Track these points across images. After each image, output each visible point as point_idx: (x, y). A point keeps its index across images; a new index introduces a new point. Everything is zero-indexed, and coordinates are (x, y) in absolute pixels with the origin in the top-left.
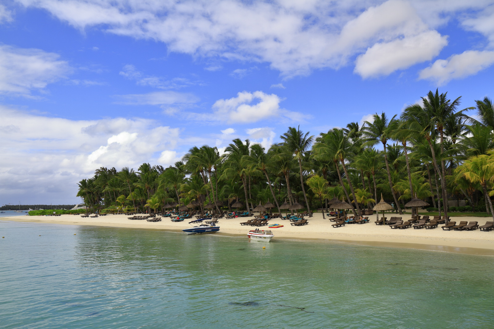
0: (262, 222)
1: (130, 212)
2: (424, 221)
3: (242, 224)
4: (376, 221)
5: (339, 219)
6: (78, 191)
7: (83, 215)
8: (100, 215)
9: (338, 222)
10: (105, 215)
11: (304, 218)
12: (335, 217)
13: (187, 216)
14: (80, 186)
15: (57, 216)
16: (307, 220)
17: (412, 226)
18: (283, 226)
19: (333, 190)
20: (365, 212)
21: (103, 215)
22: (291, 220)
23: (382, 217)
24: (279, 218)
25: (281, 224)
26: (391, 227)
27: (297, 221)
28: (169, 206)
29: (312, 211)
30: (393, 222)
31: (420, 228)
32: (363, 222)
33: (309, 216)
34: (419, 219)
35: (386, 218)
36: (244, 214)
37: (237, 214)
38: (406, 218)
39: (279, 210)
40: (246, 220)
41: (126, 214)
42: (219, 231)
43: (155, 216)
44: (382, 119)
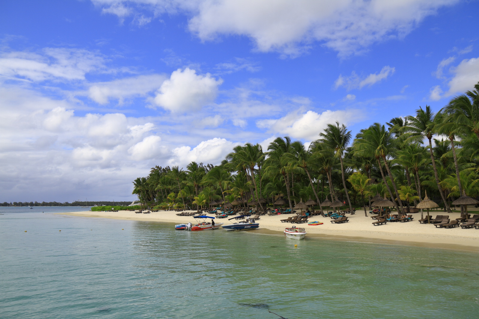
0: (302, 219)
1: (180, 209)
2: (474, 220)
3: (283, 221)
4: (420, 219)
5: (381, 216)
6: (134, 189)
7: (138, 211)
8: (153, 211)
9: (379, 220)
10: (157, 211)
11: (345, 216)
12: (377, 215)
13: (232, 213)
14: (135, 184)
15: (115, 211)
16: (347, 218)
17: (459, 225)
18: (323, 224)
19: (376, 188)
20: (410, 210)
21: (155, 211)
22: (332, 218)
23: (427, 215)
24: (320, 216)
25: (321, 222)
26: (436, 226)
27: (337, 218)
28: (215, 203)
29: (355, 209)
30: (439, 221)
31: (469, 228)
32: (407, 220)
33: (351, 214)
34: (469, 218)
35: (431, 216)
36: (286, 211)
37: (280, 211)
38: (454, 217)
39: (321, 208)
40: (286, 217)
41: (176, 211)
42: (259, 228)
43: (202, 213)
44: (427, 113)
